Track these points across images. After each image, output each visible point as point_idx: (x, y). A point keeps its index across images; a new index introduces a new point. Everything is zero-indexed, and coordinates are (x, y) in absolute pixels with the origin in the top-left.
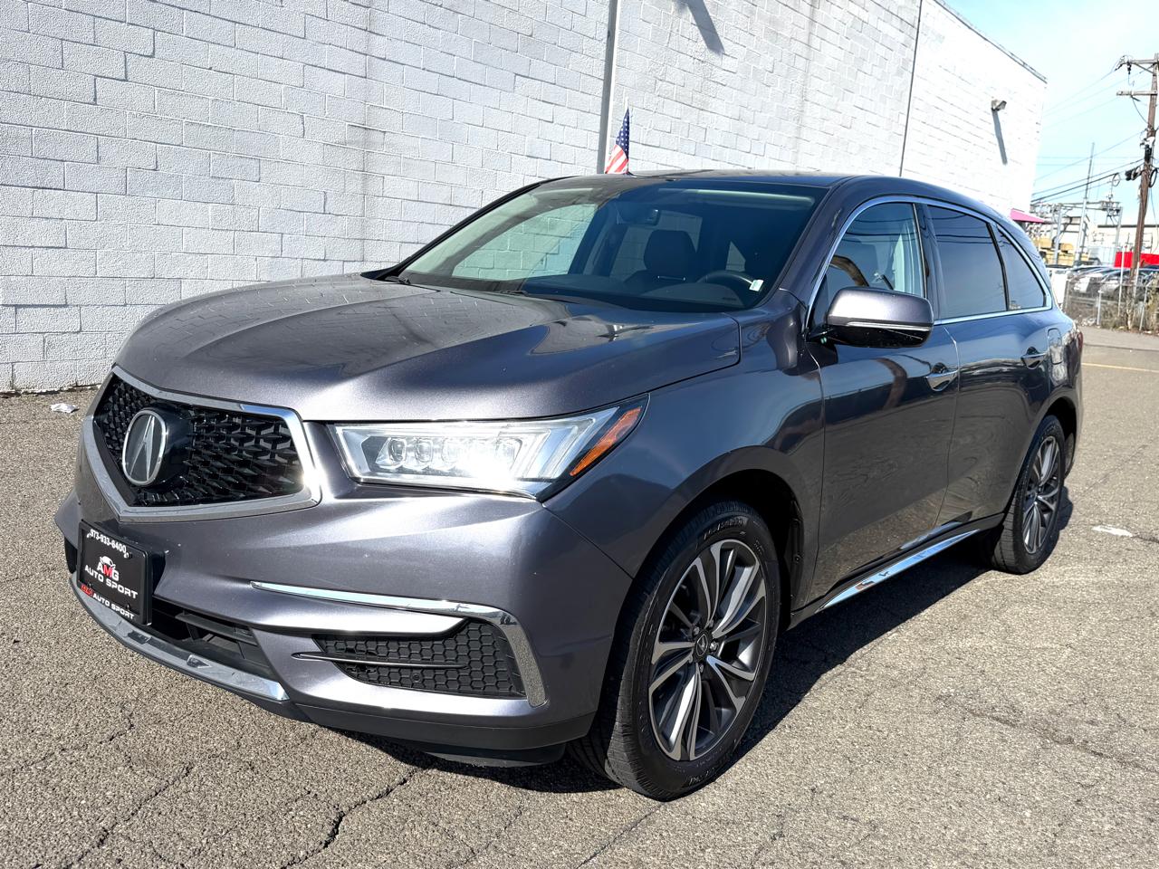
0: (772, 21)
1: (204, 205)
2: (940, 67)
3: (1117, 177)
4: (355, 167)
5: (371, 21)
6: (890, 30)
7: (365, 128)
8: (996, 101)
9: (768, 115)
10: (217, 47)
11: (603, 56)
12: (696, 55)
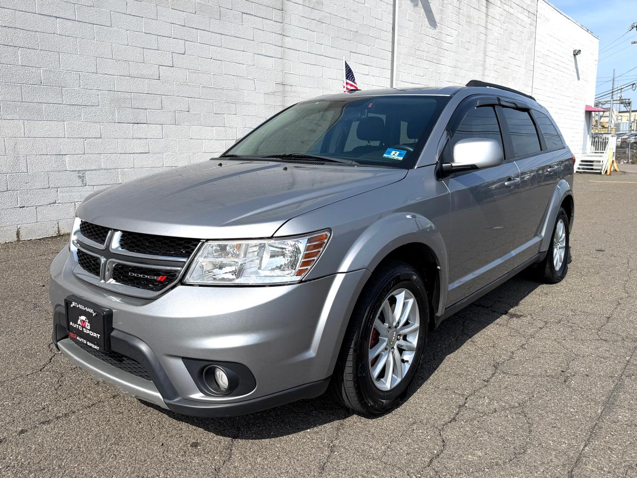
0: (469, 16)
1: (211, 128)
2: (548, 34)
3: (634, 86)
4: (279, 104)
5: (283, 29)
6: (523, 17)
7: (283, 84)
8: (576, 50)
9: (469, 64)
10: (214, 47)
11: (391, 40)
12: (434, 36)
